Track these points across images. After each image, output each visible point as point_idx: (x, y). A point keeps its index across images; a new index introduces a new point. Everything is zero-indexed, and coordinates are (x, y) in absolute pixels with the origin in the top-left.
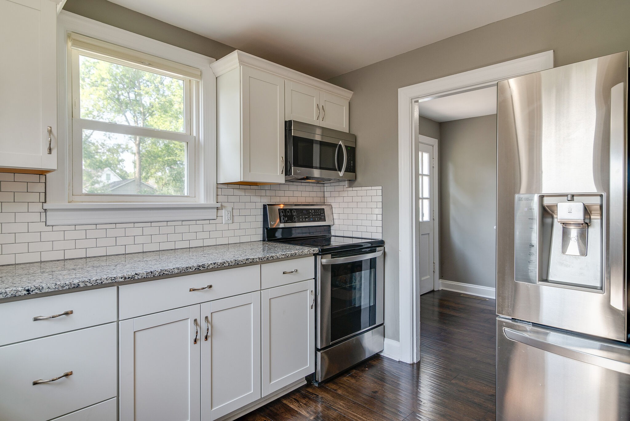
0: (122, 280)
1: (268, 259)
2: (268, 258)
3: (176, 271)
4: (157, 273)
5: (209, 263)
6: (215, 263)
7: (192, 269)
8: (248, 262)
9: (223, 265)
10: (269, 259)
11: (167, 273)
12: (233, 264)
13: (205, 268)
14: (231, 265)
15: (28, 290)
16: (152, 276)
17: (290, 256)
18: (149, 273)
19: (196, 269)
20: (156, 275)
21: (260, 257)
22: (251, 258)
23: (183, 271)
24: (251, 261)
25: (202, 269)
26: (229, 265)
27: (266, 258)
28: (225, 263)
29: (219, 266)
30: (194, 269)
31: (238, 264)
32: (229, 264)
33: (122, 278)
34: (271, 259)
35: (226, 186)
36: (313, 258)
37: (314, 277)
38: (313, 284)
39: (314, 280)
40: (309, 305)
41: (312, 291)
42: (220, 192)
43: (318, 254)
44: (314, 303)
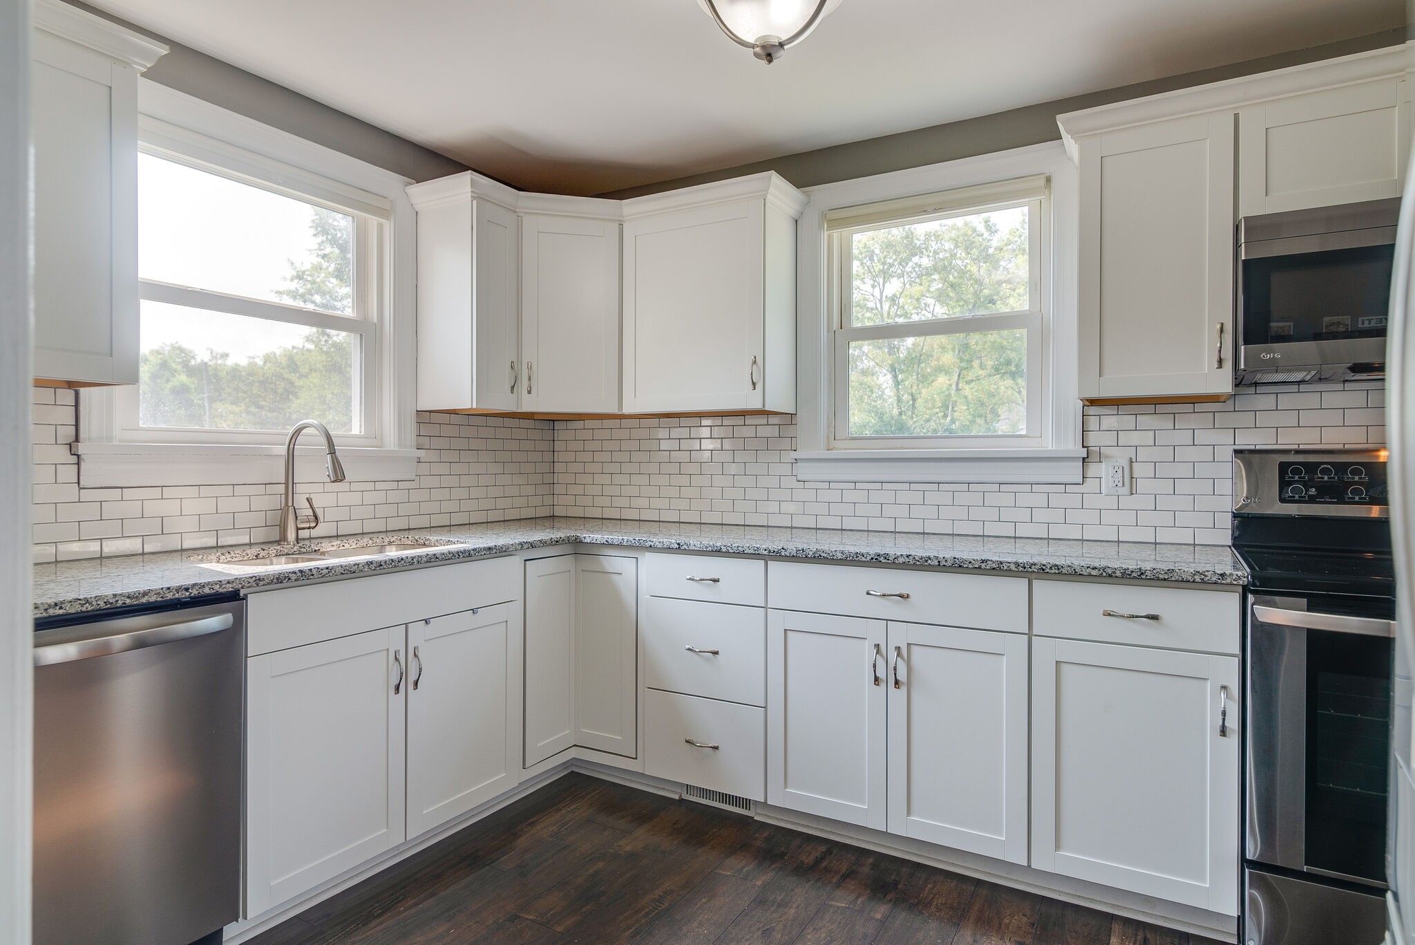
0: (766, 553)
1: (1043, 570)
2: (1044, 568)
3: (839, 556)
4: (811, 553)
5: (899, 554)
6: (910, 555)
7: (866, 558)
8: (987, 568)
9: (927, 561)
10: (1048, 570)
11: (825, 555)
12: (949, 564)
13: (888, 560)
14: (944, 565)
15: (679, 544)
16: (804, 556)
17: (1118, 574)
18: (799, 550)
19: (872, 559)
20: (809, 556)
21: (1020, 561)
22: (994, 559)
23: (851, 558)
24: (994, 566)
25: (884, 561)
26: (939, 565)
27: (1038, 567)
28: (930, 559)
29: (918, 563)
30: (869, 558)
31: (960, 566)
32: (939, 562)
33: (765, 550)
34: (1052, 571)
35: (1111, 410)
36: (1234, 600)
37: (1237, 650)
38: (1230, 672)
39: (1236, 662)
40: (1211, 722)
41: (1224, 688)
42: (1093, 423)
43: (1245, 590)
44: (1233, 723)
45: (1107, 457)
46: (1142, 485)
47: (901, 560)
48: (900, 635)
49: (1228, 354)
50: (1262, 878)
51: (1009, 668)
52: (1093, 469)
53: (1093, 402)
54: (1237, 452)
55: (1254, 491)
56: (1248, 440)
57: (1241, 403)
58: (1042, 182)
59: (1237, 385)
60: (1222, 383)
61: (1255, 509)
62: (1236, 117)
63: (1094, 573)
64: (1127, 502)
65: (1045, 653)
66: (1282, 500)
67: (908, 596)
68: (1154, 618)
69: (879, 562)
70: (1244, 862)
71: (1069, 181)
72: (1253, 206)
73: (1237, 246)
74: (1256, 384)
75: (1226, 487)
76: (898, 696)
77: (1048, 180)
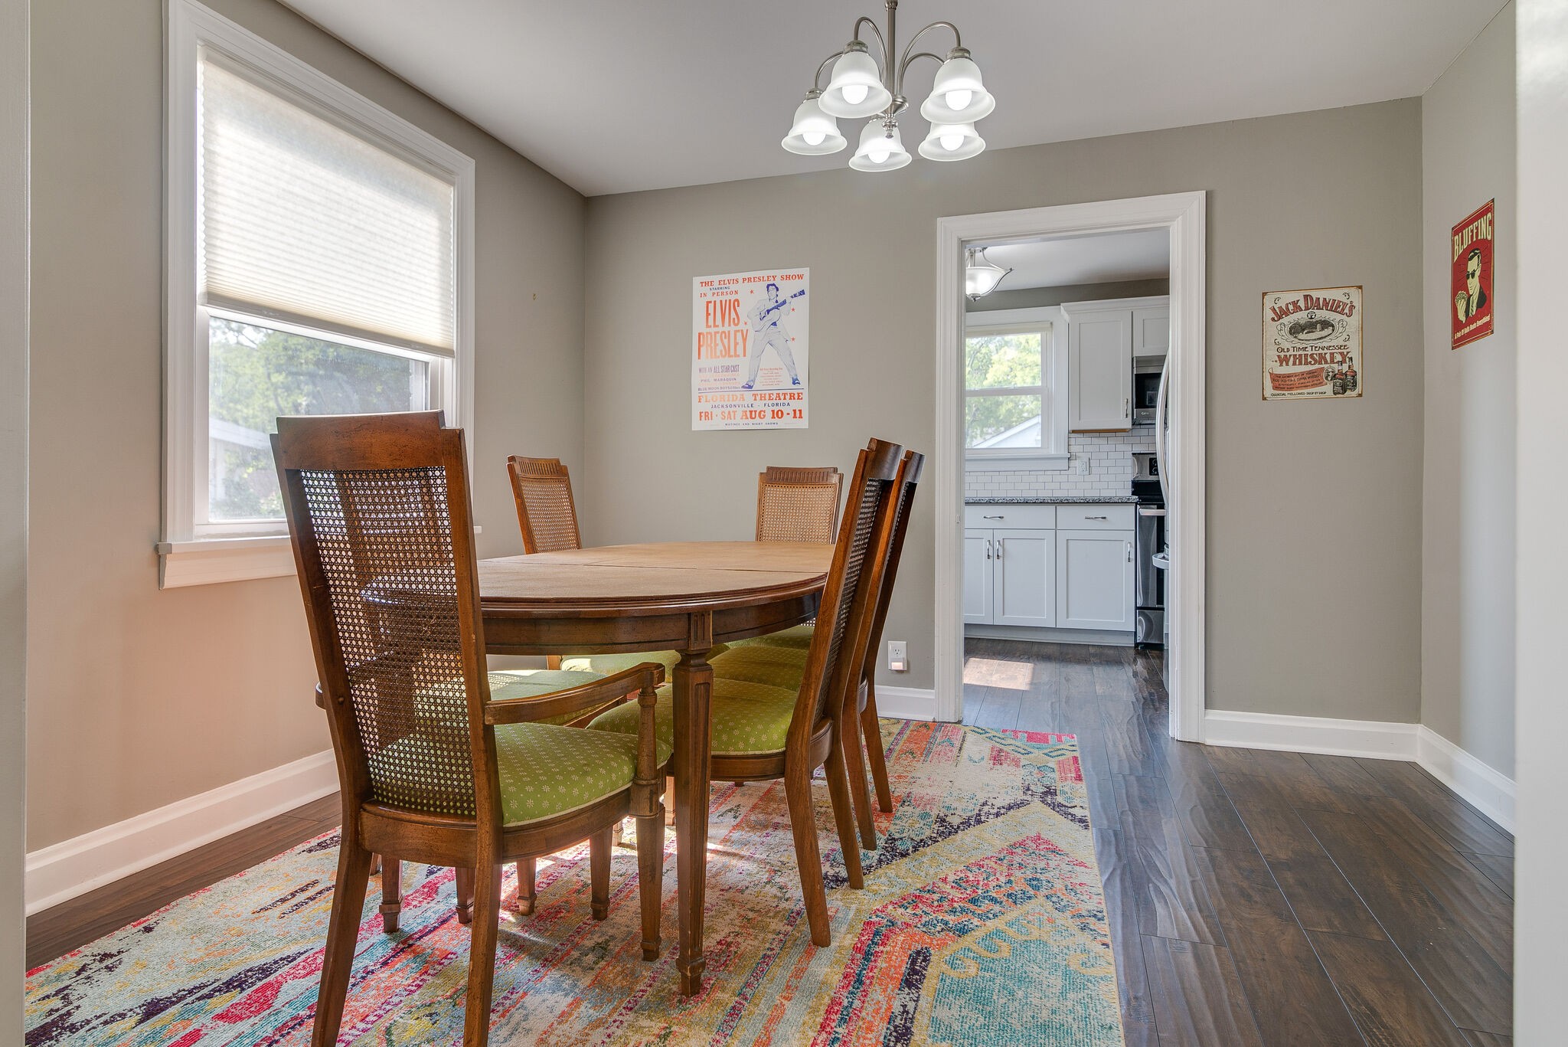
1: (1060, 502)
3: (972, 501)
5: (999, 498)
6: (1004, 499)
9: (1012, 501)
12: (1021, 501)
13: (996, 501)
14: (1019, 502)
17: (1091, 501)
19: (987, 501)
21: (1051, 498)
22: (1040, 498)
23: (977, 502)
24: (1041, 501)
26: (1017, 502)
28: (1014, 500)
29: (1008, 502)
30: (985, 501)
31: (1027, 502)
34: (1063, 502)
35: (1081, 435)
36: (1133, 508)
37: (1134, 529)
38: (1130, 536)
39: (1134, 532)
40: (1125, 557)
41: (1130, 543)
42: (1072, 441)
43: (1136, 504)
44: (1132, 556)
45: (1079, 457)
46: (1094, 470)
47: (1000, 501)
48: (999, 535)
49: (1130, 412)
50: (1144, 613)
51: (1047, 546)
52: (1072, 463)
53: (1074, 432)
54: (1133, 454)
55: (1140, 471)
56: (1137, 450)
57: (1135, 432)
58: (1049, 325)
59: (1133, 425)
60: (1127, 424)
61: (1140, 478)
62: (1132, 312)
63: (1082, 501)
64: (1088, 478)
65: (1062, 537)
66: (1150, 474)
67: (1003, 517)
68: (1105, 518)
69: (990, 503)
70: (1137, 608)
71: (1061, 328)
72: (1140, 352)
73: (1133, 368)
74: (1140, 424)
75: (1129, 470)
76: (998, 563)
77: (1051, 323)
